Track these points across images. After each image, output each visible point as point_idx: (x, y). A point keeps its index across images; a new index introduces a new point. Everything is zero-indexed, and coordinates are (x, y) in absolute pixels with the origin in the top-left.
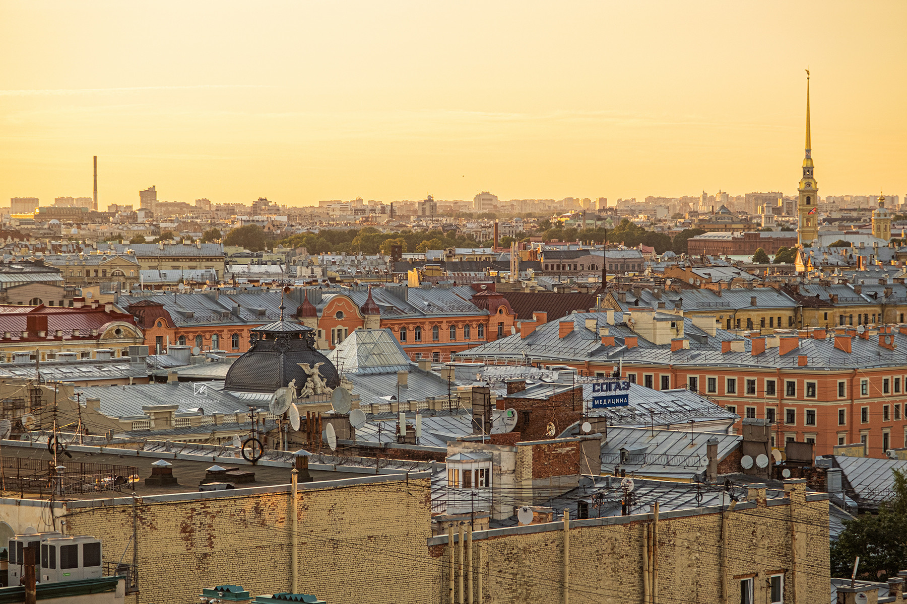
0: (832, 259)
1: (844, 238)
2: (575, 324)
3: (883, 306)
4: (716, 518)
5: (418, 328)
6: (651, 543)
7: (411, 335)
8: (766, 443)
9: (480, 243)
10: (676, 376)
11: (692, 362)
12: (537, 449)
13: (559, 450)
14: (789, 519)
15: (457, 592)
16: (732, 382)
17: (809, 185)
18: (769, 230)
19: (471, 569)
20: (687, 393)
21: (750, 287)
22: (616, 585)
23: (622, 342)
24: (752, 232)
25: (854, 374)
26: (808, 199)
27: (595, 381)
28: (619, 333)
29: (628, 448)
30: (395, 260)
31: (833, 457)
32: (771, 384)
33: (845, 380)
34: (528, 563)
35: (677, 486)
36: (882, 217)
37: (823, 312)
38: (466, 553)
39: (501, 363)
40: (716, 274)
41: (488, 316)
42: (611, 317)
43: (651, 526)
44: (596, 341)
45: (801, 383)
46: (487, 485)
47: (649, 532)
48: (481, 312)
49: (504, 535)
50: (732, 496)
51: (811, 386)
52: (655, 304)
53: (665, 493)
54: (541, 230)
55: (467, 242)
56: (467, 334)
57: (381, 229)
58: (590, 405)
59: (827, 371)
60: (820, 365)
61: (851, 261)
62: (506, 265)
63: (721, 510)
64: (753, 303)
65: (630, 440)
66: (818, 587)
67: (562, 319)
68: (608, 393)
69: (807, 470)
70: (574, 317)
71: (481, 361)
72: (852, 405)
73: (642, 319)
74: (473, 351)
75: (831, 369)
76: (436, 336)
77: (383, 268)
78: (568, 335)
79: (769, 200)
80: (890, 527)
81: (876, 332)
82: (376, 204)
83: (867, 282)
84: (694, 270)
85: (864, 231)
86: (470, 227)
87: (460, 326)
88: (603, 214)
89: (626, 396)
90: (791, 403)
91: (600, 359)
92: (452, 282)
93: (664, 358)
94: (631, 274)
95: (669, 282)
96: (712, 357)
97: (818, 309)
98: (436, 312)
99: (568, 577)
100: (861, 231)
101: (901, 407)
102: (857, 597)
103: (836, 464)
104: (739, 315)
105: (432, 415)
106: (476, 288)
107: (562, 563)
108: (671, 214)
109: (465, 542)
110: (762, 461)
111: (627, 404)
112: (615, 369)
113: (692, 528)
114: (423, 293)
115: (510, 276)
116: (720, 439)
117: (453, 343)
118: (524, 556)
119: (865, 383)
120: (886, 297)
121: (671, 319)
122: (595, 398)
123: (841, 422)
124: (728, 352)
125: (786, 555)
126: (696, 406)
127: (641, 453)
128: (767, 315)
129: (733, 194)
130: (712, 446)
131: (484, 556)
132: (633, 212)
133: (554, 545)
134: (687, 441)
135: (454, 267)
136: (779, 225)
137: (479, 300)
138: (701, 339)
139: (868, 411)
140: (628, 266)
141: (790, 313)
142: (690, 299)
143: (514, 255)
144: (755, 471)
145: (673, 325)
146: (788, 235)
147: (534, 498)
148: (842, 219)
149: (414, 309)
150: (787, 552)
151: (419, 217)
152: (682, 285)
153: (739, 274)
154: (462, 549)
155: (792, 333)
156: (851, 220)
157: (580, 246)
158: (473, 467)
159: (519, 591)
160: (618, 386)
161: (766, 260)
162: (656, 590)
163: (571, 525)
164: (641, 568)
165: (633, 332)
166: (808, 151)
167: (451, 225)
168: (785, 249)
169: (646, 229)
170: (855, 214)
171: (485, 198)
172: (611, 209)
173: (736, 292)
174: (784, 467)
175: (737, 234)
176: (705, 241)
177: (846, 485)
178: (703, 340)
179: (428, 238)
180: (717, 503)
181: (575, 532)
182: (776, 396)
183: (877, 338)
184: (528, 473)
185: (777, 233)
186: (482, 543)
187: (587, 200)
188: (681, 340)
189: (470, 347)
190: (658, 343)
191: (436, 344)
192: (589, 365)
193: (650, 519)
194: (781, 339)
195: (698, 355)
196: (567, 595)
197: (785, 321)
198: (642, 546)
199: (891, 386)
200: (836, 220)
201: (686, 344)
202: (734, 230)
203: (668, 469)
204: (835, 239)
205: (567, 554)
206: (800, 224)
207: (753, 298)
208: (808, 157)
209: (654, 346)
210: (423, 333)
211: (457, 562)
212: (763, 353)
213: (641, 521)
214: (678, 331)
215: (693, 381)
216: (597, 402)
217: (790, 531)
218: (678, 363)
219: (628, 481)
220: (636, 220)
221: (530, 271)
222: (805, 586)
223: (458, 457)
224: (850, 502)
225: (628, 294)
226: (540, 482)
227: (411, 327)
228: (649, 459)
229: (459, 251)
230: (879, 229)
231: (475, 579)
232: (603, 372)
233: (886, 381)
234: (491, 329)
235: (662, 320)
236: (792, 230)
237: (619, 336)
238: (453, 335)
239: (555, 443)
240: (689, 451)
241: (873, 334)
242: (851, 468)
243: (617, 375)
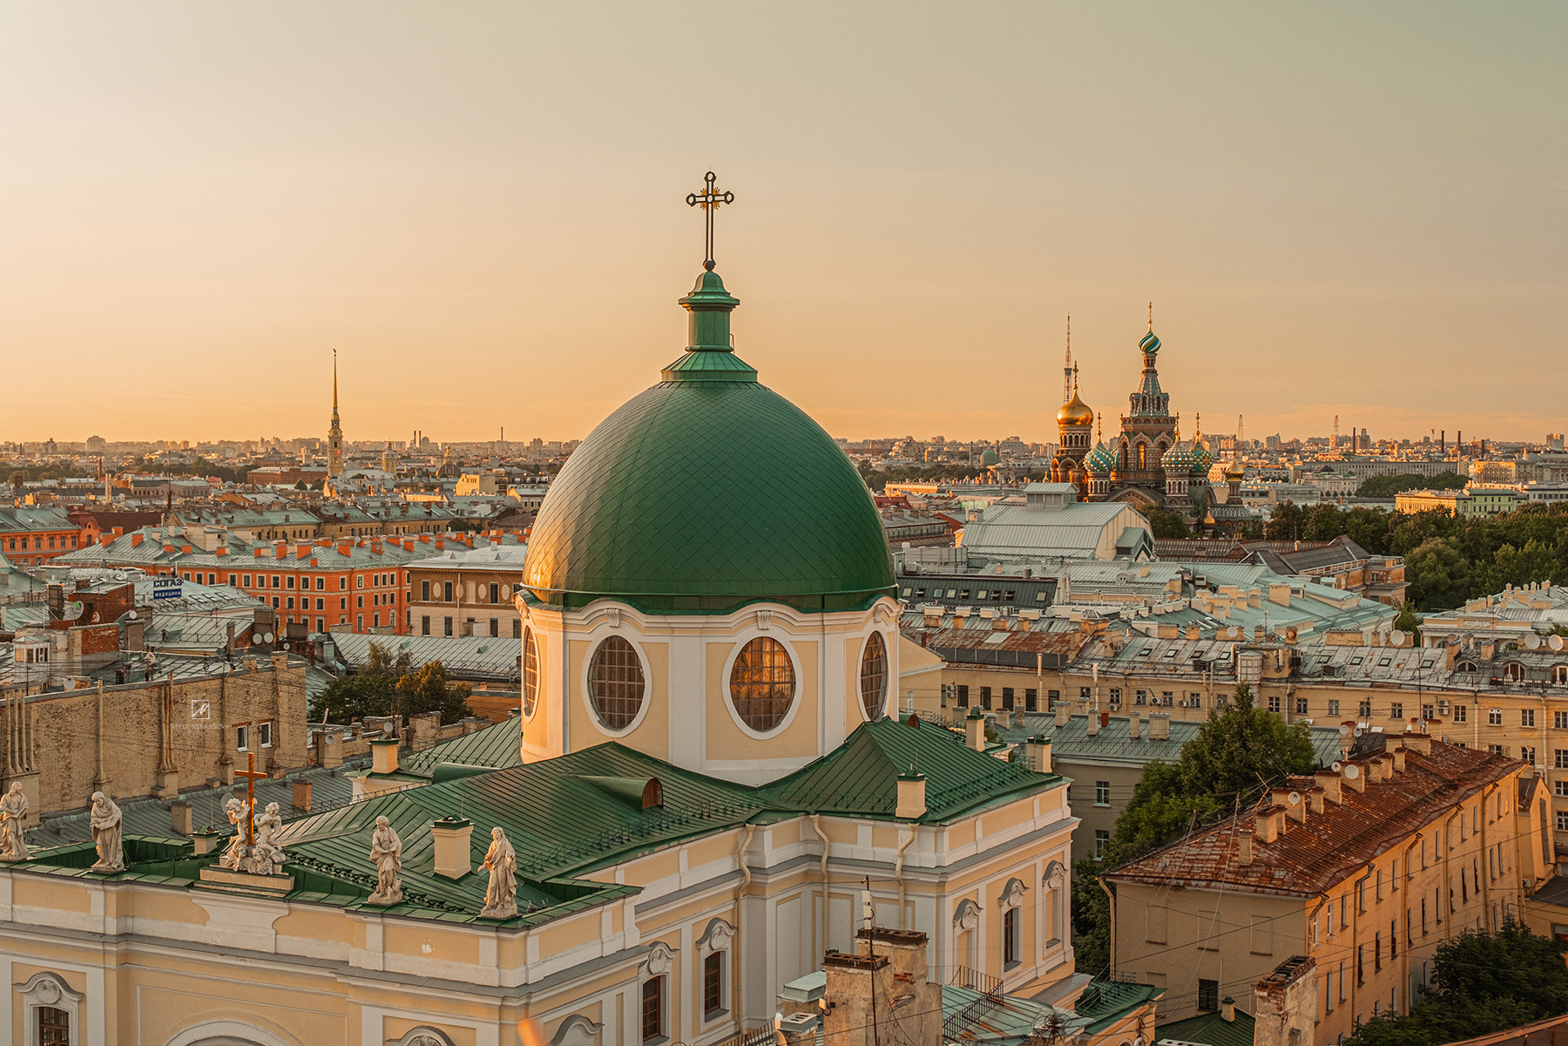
0: (350, 488)
1: (361, 472)
2: (144, 536)
3: (384, 522)
4: (218, 682)
5: (24, 539)
6: (168, 702)
7: (18, 544)
8: (271, 625)
9: (89, 474)
10: (220, 575)
11: (232, 564)
12: (85, 632)
13: (103, 633)
14: (275, 681)
15: (13, 743)
16: (262, 579)
17: (336, 433)
18: (308, 465)
19: (24, 726)
20: (226, 587)
21: (284, 508)
22: (140, 734)
23: (180, 549)
24: (295, 467)
25: (352, 572)
26: (336, 443)
27: (156, 579)
28: (178, 543)
29: (168, 629)
30: (17, 487)
31: (328, 633)
32: (291, 580)
33: (345, 577)
34: (70, 719)
35: (193, 658)
36: (390, 457)
37: (339, 527)
38: (20, 713)
39: (84, 566)
40: (261, 498)
41: (80, 530)
42: (172, 530)
43: (168, 689)
44: (160, 549)
45: (313, 579)
46: (46, 660)
47: (166, 694)
48: (74, 527)
49: (51, 698)
50: (231, 665)
51: (320, 581)
52: (213, 520)
53: (183, 664)
54: (137, 465)
55: (78, 474)
56: (63, 544)
57: (11, 463)
58: (152, 597)
59: (332, 570)
60: (327, 566)
61: (364, 489)
62: (101, 492)
63: (222, 676)
64: (287, 519)
65: (170, 624)
66: (298, 731)
67: (134, 532)
68: (166, 588)
69: (302, 644)
70: (143, 531)
71: (69, 564)
72: (350, 595)
73: (196, 532)
74: (66, 557)
75: (335, 568)
76: (39, 546)
77: (8, 494)
78: (138, 543)
79: (310, 444)
80: (360, 685)
81: (370, 541)
82: (10, 444)
83: (372, 504)
84: (244, 495)
85: (379, 467)
86: (80, 461)
87: (58, 538)
88: (185, 453)
89: (180, 590)
90: (306, 594)
91: (164, 562)
92: (52, 504)
93: (212, 561)
94: (199, 498)
95: (223, 504)
96: (247, 560)
97: (335, 524)
98: (38, 527)
99: (102, 729)
100: (375, 467)
101: (379, 597)
102: (327, 738)
103: (330, 638)
104: (276, 529)
105: (27, 606)
106: (70, 509)
107: (97, 718)
108: (237, 453)
109: (19, 705)
110: (269, 638)
111: (180, 596)
112: (172, 569)
113: (199, 690)
114: (28, 513)
115: (105, 500)
116: (237, 621)
117: (52, 551)
118: (67, 714)
119: (360, 579)
120: (386, 515)
121: (217, 532)
122: (155, 592)
123: (343, 607)
124: (258, 556)
125: (273, 708)
126: (233, 597)
127: (178, 633)
128: (298, 529)
129: (284, 439)
130: (231, 627)
131: (34, 715)
132: (208, 452)
133: (91, 705)
134: (213, 624)
135: (63, 493)
136: (316, 462)
137: (72, 518)
138: (241, 547)
139: (363, 599)
140: (198, 492)
141: (315, 527)
142: (240, 517)
143: (107, 482)
144: (264, 645)
145: (219, 537)
146: (321, 469)
147: (83, 670)
148: (363, 458)
149: (21, 525)
150: (273, 706)
151: (42, 454)
152: (234, 506)
153: (278, 498)
154: (17, 710)
155: (309, 542)
156: (369, 459)
157: (161, 477)
158: (35, 647)
159: (63, 741)
160: (173, 583)
161: (305, 488)
162: (172, 738)
163: (104, 690)
164: (160, 721)
165: (189, 542)
166: (335, 408)
167: (67, 461)
168: (319, 480)
169: (216, 465)
170: (372, 455)
171: (95, 440)
172: (191, 449)
173: (274, 511)
174: (285, 642)
175: (284, 469)
176: (259, 474)
177: (337, 653)
178: (242, 548)
179: (47, 470)
180: (220, 671)
181: (108, 695)
182: (294, 589)
183: (370, 546)
184: (78, 651)
185: (314, 469)
186: (32, 706)
187: (174, 443)
188: (224, 548)
189: (63, 554)
190: (207, 550)
191: (39, 551)
192: (155, 567)
193: (167, 684)
194: (298, 547)
195: (237, 559)
196: (101, 743)
197: (311, 533)
198: (160, 704)
199: (380, 581)
200: (358, 459)
201: (228, 551)
202: (282, 466)
203: (197, 645)
204: (355, 473)
205: (101, 711)
206: (329, 462)
207: (287, 517)
208: (335, 413)
209: (204, 552)
210: (28, 543)
211: (13, 720)
212: (285, 557)
213: (159, 686)
214: (223, 541)
215: (233, 578)
216: (157, 595)
217: (275, 691)
218: (221, 564)
219: (151, 656)
220: (210, 458)
221: (122, 496)
222: (288, 731)
223: (22, 640)
224: (340, 666)
225: (192, 513)
226: (87, 658)
227: (69, 536)
228: (184, 637)
229: (68, 480)
230: (387, 465)
231: (28, 733)
232: (165, 572)
233: (376, 577)
234: (82, 540)
235: (211, 533)
236: (325, 466)
237: (178, 545)
238: (52, 545)
239: (99, 627)
240: (214, 631)
241: (367, 543)
242: (342, 642)
243: (174, 574)
